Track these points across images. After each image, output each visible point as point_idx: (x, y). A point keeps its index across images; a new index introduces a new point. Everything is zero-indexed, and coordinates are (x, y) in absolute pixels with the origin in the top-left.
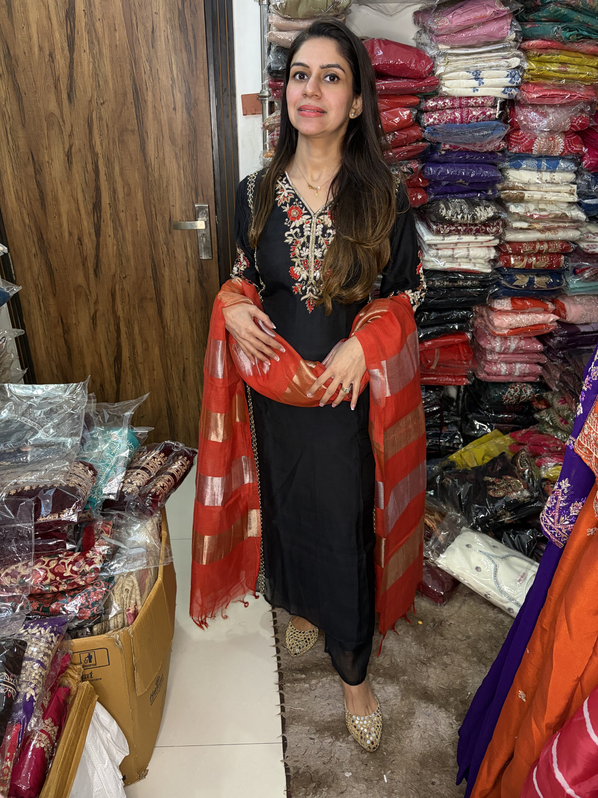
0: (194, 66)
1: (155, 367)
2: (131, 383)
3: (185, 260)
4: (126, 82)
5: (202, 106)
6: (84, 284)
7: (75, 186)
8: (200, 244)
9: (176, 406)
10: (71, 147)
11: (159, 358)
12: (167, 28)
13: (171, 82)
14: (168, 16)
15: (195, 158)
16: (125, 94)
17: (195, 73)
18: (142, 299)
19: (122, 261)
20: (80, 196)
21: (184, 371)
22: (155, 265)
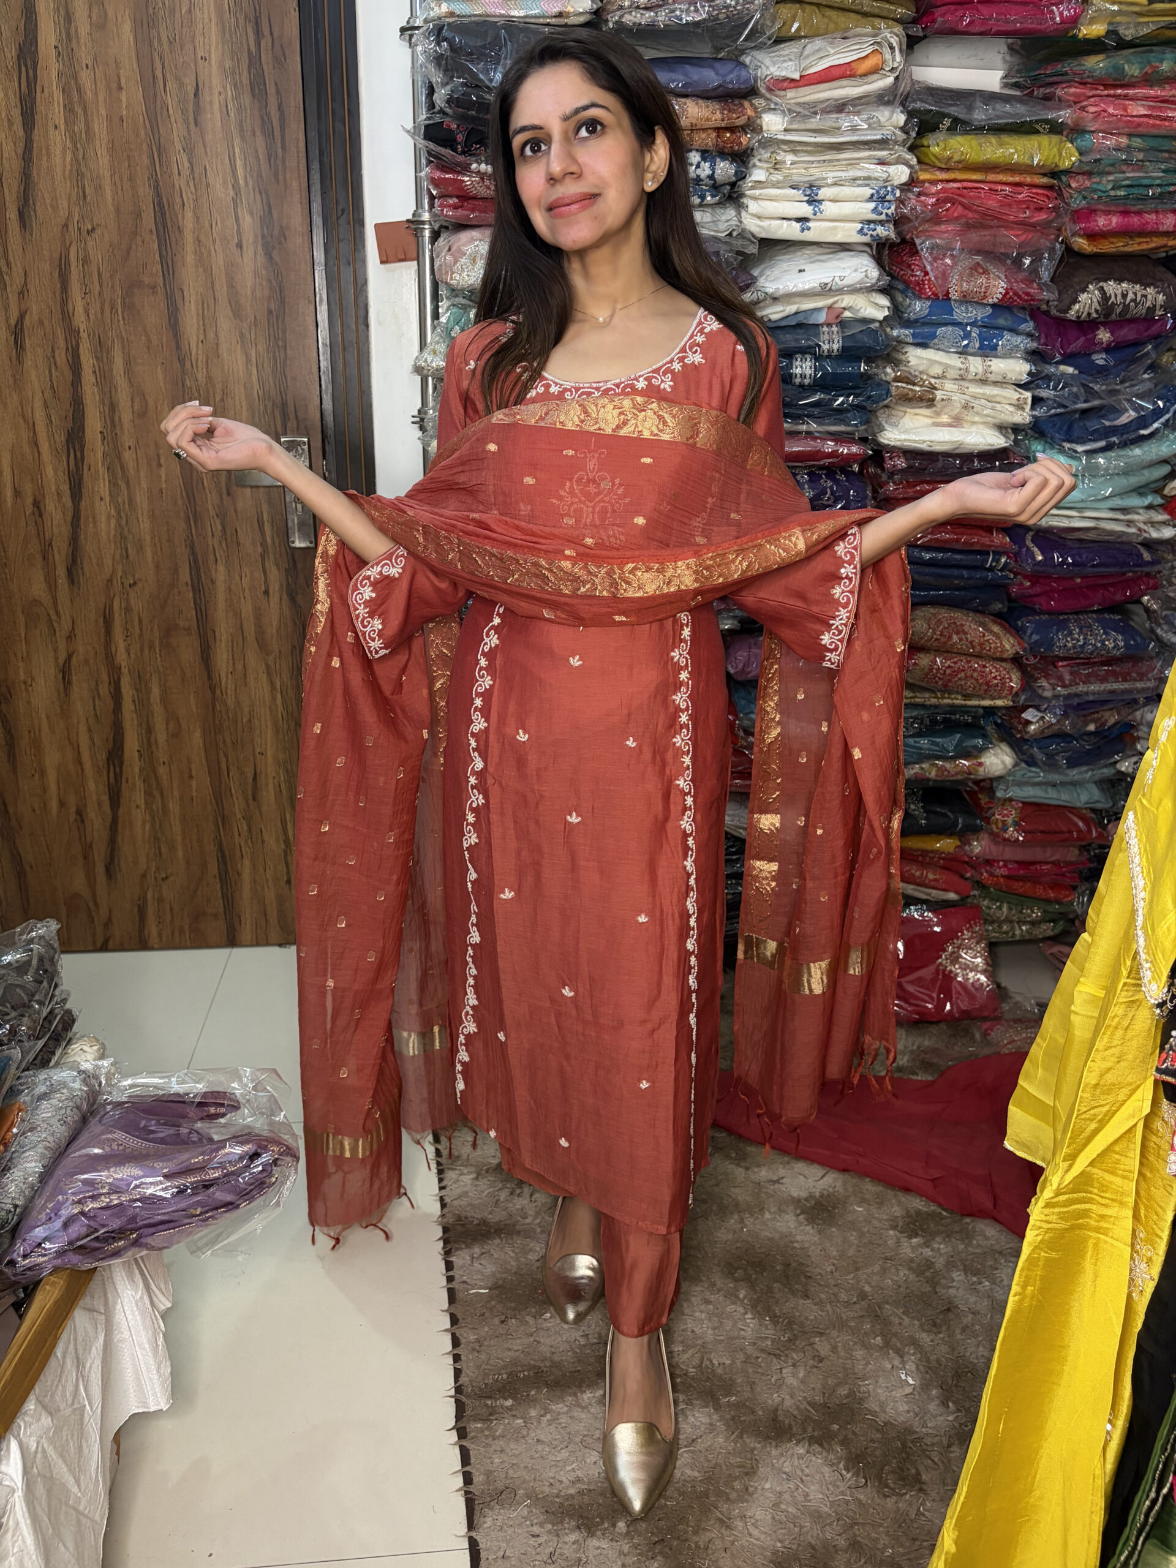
0: (280, 163)
1: (194, 773)
2: (143, 806)
3: (260, 549)
4: (141, 191)
5: (297, 241)
6: (45, 599)
7: (30, 394)
8: (290, 517)
9: (238, 854)
10: (22, 317)
11: (203, 754)
12: (225, 88)
13: (232, 193)
14: (228, 64)
15: (280, 343)
16: (138, 215)
17: (281, 177)
18: (169, 630)
19: (127, 552)
20: (39, 416)
21: (255, 779)
22: (196, 561)
